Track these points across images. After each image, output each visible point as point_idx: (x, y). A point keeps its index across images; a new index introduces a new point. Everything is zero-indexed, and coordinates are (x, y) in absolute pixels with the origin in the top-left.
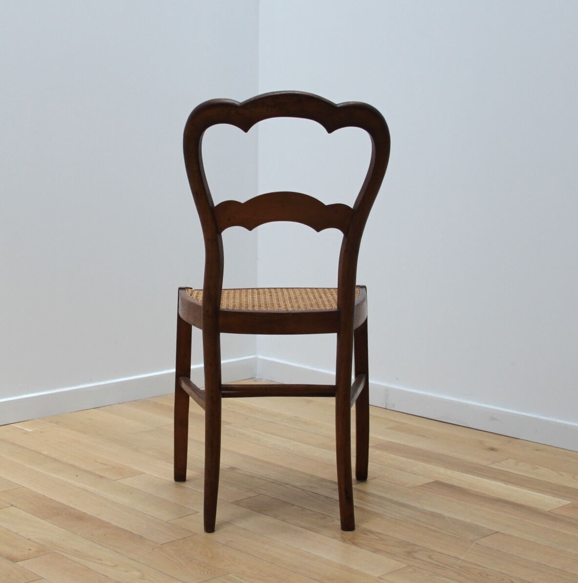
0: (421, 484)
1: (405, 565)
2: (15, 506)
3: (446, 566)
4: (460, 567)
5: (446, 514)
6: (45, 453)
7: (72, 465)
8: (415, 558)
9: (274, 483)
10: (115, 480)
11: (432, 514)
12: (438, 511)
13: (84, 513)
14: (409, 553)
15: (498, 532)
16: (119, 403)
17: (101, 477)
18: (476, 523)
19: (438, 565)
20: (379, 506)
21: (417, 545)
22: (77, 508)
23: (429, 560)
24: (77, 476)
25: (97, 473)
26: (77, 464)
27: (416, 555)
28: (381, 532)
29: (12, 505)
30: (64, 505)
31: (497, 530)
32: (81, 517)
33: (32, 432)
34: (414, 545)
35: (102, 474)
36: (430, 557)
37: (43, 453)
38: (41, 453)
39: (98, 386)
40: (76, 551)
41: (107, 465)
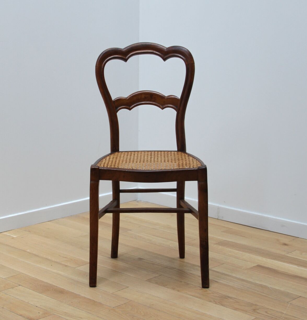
0: (250, 267)
1: (255, 318)
2: (22, 286)
3: (277, 318)
4: (285, 318)
5: (269, 286)
6: (28, 251)
7: (46, 259)
8: (258, 313)
9: (166, 268)
10: (75, 268)
11: (261, 286)
12: (264, 284)
13: (63, 289)
14: (254, 310)
15: (301, 296)
16: (62, 218)
17: (66, 266)
18: (287, 291)
19: (272, 317)
20: (230, 281)
21: (258, 305)
22: (58, 286)
23: (266, 314)
24: (52, 265)
25: (63, 263)
26: (50, 258)
27: (258, 311)
28: (236, 297)
29: (20, 285)
30: (50, 284)
31: (300, 295)
32: (61, 292)
33: (16, 237)
34: (256, 305)
35: (66, 264)
36: (266, 312)
37: (27, 251)
38: (26, 251)
39: (51, 208)
40: (65, 313)
41: (67, 258)
